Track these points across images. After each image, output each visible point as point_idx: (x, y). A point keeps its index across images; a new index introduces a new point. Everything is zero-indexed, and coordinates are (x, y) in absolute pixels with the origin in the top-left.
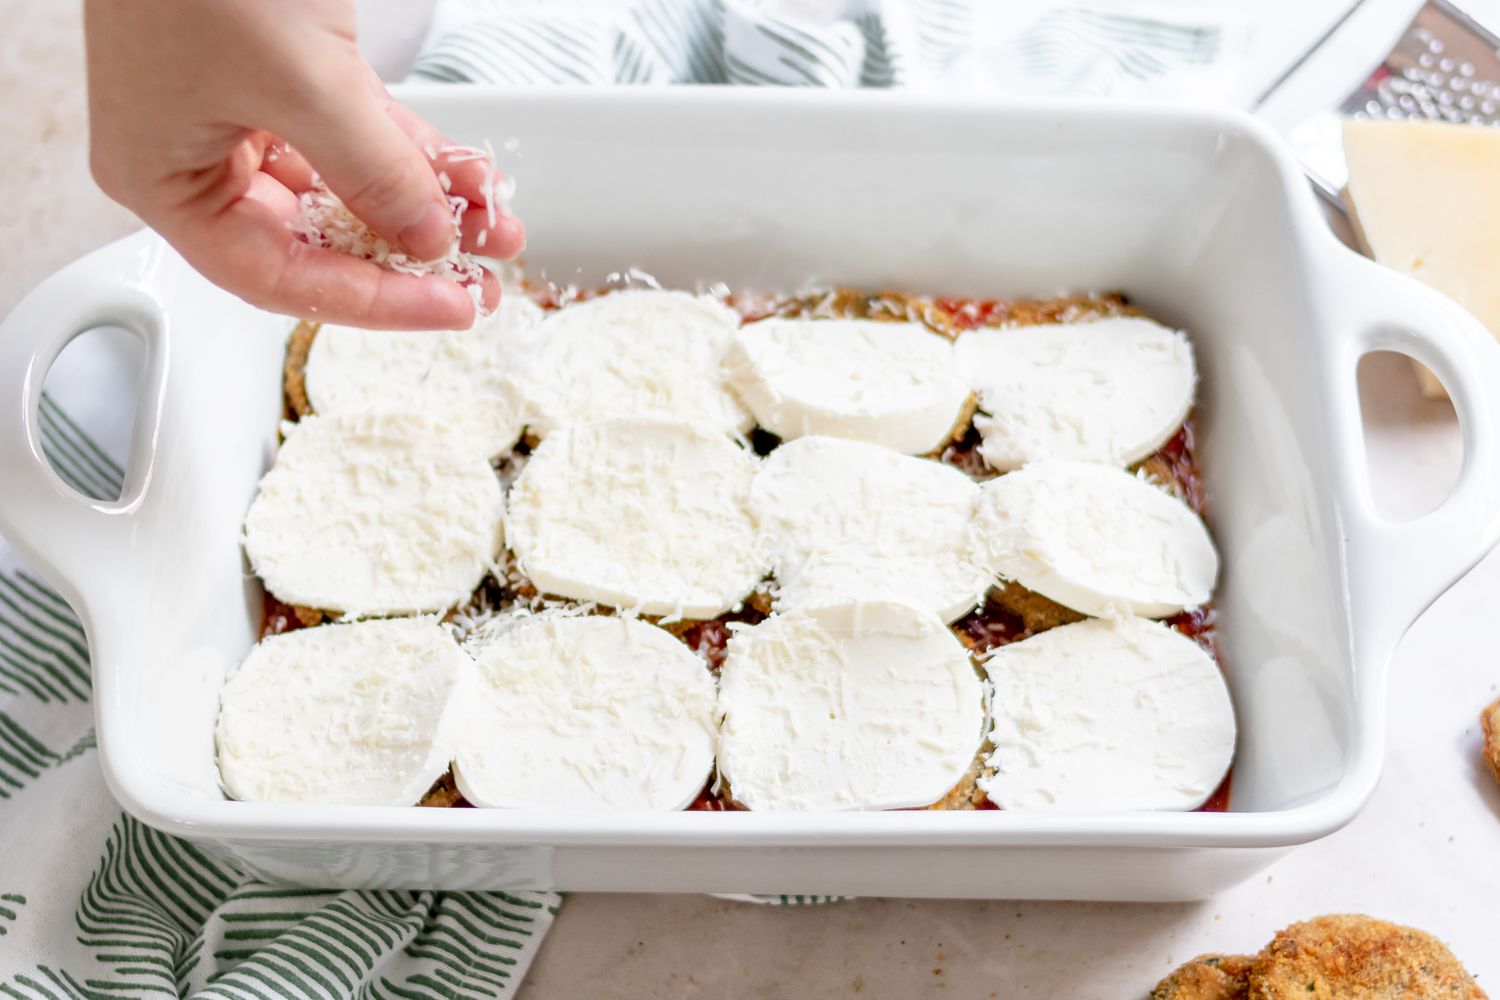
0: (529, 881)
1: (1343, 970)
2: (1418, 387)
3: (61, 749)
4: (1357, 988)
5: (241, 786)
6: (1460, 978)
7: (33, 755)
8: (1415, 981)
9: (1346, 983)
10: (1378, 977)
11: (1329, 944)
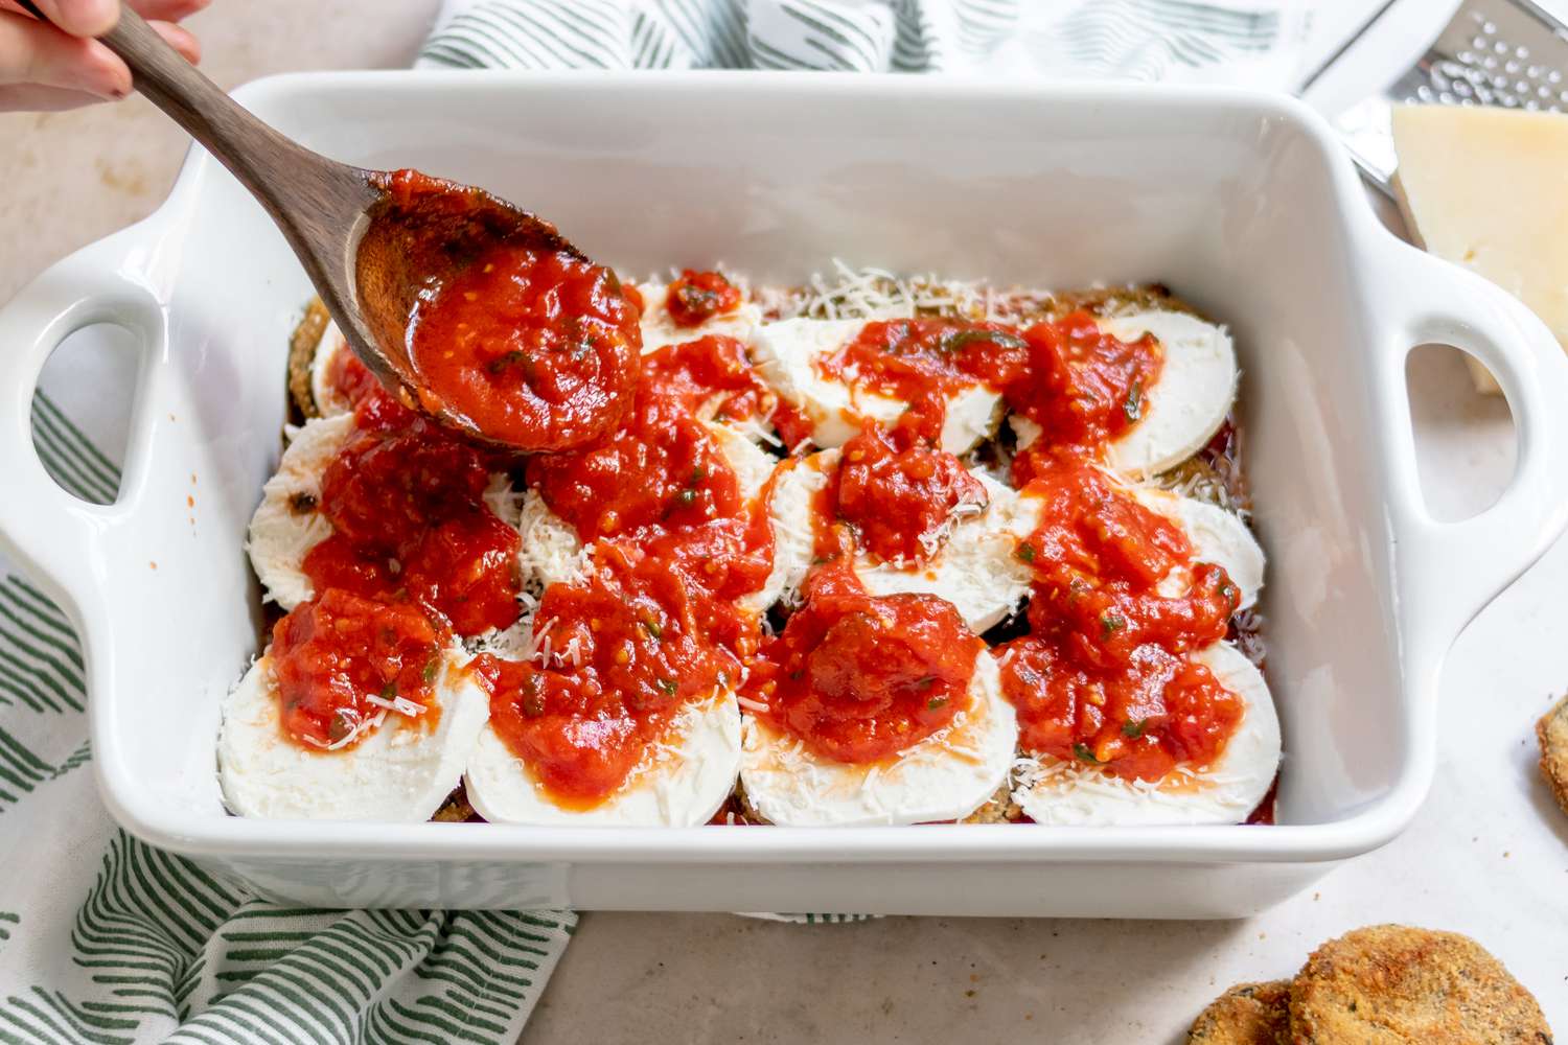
0: (544, 900)
1: (1382, 985)
2: (1472, 383)
3: (57, 762)
4: (1398, 1002)
5: (243, 801)
6: (1501, 977)
7: (28, 768)
8: (1455, 987)
9: (1387, 999)
10: (1418, 988)
11: (1366, 960)
